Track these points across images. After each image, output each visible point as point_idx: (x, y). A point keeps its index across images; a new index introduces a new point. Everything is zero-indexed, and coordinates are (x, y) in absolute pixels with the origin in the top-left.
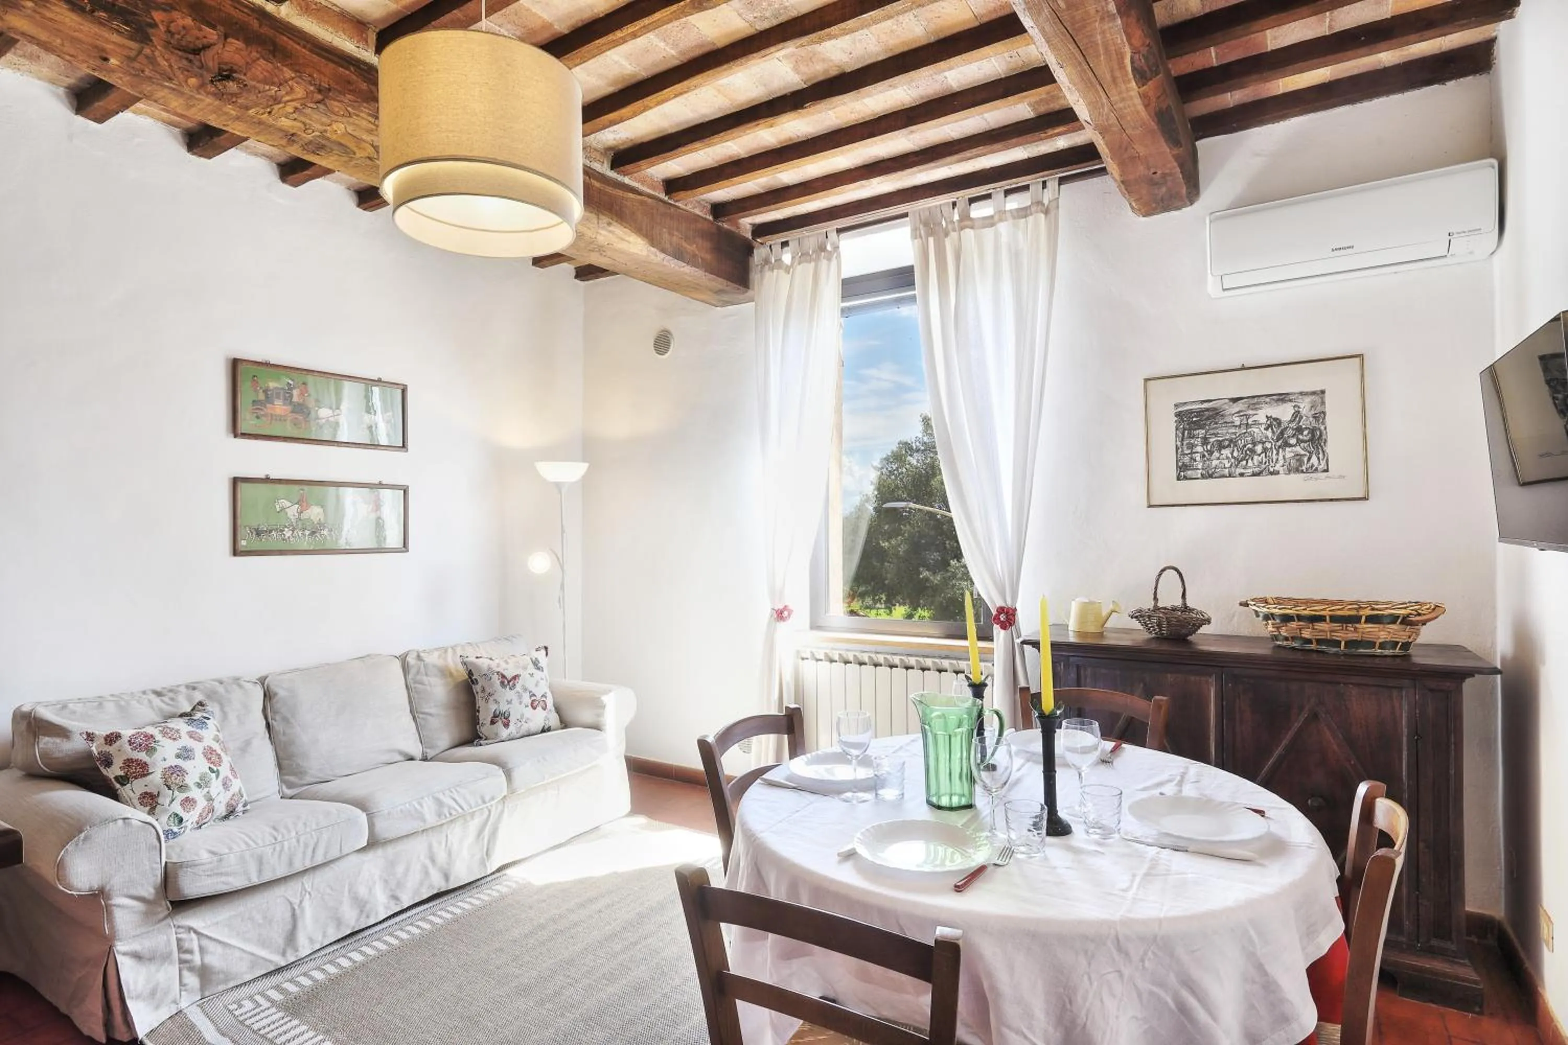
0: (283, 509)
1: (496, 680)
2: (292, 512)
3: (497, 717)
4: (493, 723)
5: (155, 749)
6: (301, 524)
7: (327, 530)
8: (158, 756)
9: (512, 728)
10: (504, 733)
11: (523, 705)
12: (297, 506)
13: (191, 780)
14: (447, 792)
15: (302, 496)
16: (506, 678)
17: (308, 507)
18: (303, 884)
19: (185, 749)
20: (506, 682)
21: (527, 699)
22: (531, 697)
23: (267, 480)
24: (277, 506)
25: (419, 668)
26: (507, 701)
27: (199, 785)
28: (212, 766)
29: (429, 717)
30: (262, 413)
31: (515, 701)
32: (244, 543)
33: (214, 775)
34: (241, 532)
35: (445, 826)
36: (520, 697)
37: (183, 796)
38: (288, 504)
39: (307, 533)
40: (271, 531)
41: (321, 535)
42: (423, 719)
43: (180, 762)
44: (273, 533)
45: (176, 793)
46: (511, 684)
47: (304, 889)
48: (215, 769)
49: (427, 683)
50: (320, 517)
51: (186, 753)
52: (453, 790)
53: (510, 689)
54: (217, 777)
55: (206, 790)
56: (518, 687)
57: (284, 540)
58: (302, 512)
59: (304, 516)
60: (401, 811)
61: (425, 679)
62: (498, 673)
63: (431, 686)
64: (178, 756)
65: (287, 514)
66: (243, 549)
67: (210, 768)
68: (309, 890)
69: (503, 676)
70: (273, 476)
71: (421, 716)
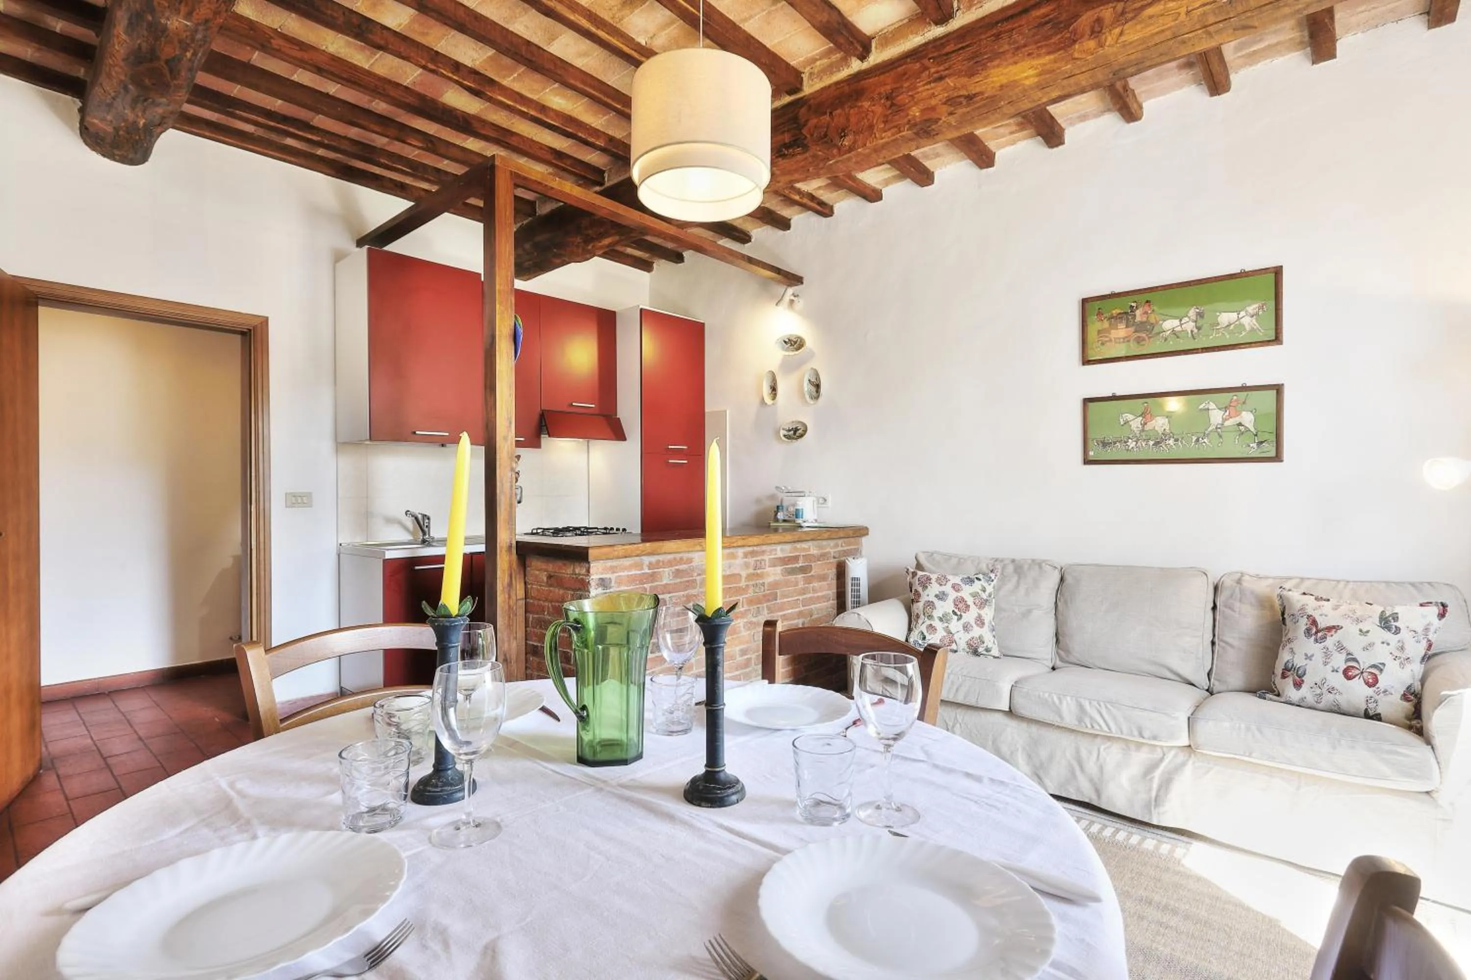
0: (1126, 422)
1: (1303, 623)
2: (1136, 424)
3: (1289, 671)
4: (1284, 676)
5: (927, 587)
6: (1144, 435)
7: (1172, 440)
8: (927, 592)
9: (1305, 691)
10: (1293, 694)
11: (1329, 668)
12: (1141, 418)
13: (937, 613)
14: (1095, 703)
15: (1146, 409)
16: (1317, 627)
17: (1152, 417)
18: (956, 714)
19: (943, 593)
20: (1314, 630)
21: (1339, 661)
22: (1347, 660)
23: (1114, 398)
24: (1122, 420)
25: (1234, 591)
26: (1306, 655)
27: (941, 619)
28: (956, 611)
29: (1228, 648)
30: (1106, 339)
31: (1319, 657)
32: (1091, 453)
33: (956, 617)
34: (1092, 444)
35: (1098, 740)
36: (1327, 654)
37: (928, 622)
38: (1130, 417)
39: (1151, 443)
40: (1115, 443)
41: (1166, 445)
42: (1223, 648)
43: (935, 600)
44: (1118, 444)
45: (926, 619)
46: (1319, 634)
47: (956, 718)
48: (959, 613)
49: (1237, 610)
50: (1165, 427)
51: (941, 596)
52: (1102, 704)
53: (1316, 641)
54: (958, 620)
55: (946, 625)
56: (1330, 642)
57: (1128, 450)
58: (1146, 424)
59: (1147, 428)
60: (1039, 696)
61: (1237, 605)
62: (1309, 617)
63: (1239, 614)
64: (936, 596)
65: (1131, 426)
66: (1091, 459)
67: (953, 611)
68: (960, 721)
69: (1314, 622)
70: (1118, 394)
71: (1222, 644)
